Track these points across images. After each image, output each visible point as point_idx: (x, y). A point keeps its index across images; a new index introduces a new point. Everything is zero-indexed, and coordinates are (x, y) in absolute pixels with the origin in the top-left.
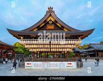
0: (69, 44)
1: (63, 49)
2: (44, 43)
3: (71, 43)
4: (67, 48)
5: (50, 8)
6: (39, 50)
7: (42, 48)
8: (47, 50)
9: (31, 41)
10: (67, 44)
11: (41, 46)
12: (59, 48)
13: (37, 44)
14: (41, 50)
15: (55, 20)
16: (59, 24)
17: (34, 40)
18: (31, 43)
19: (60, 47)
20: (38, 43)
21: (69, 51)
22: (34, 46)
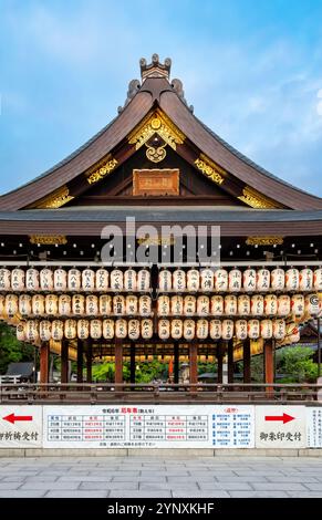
0: (278, 294)
1: (239, 327)
2: (113, 289)
3: (291, 285)
4: (261, 319)
5: (156, 64)
6: (82, 330)
7: (102, 319)
8: (133, 331)
9: (32, 276)
10: (265, 294)
11: (92, 307)
12: (209, 319)
13: (70, 294)
14: (96, 331)
15: (187, 139)
16: (210, 162)
17: (53, 269)
18: (32, 284)
19: (216, 313)
20: (77, 288)
21: (278, 336)
22: (52, 306)
